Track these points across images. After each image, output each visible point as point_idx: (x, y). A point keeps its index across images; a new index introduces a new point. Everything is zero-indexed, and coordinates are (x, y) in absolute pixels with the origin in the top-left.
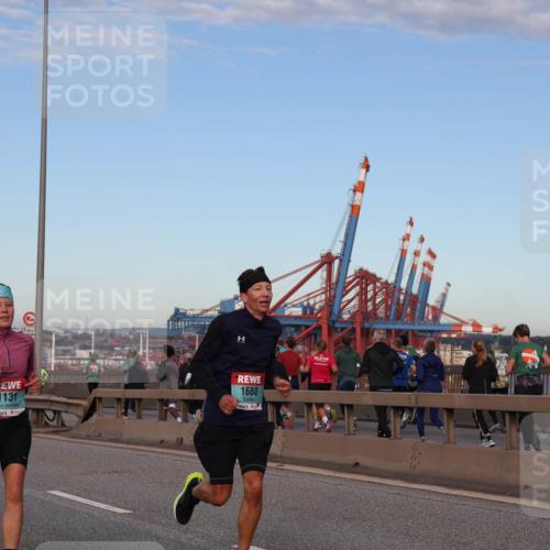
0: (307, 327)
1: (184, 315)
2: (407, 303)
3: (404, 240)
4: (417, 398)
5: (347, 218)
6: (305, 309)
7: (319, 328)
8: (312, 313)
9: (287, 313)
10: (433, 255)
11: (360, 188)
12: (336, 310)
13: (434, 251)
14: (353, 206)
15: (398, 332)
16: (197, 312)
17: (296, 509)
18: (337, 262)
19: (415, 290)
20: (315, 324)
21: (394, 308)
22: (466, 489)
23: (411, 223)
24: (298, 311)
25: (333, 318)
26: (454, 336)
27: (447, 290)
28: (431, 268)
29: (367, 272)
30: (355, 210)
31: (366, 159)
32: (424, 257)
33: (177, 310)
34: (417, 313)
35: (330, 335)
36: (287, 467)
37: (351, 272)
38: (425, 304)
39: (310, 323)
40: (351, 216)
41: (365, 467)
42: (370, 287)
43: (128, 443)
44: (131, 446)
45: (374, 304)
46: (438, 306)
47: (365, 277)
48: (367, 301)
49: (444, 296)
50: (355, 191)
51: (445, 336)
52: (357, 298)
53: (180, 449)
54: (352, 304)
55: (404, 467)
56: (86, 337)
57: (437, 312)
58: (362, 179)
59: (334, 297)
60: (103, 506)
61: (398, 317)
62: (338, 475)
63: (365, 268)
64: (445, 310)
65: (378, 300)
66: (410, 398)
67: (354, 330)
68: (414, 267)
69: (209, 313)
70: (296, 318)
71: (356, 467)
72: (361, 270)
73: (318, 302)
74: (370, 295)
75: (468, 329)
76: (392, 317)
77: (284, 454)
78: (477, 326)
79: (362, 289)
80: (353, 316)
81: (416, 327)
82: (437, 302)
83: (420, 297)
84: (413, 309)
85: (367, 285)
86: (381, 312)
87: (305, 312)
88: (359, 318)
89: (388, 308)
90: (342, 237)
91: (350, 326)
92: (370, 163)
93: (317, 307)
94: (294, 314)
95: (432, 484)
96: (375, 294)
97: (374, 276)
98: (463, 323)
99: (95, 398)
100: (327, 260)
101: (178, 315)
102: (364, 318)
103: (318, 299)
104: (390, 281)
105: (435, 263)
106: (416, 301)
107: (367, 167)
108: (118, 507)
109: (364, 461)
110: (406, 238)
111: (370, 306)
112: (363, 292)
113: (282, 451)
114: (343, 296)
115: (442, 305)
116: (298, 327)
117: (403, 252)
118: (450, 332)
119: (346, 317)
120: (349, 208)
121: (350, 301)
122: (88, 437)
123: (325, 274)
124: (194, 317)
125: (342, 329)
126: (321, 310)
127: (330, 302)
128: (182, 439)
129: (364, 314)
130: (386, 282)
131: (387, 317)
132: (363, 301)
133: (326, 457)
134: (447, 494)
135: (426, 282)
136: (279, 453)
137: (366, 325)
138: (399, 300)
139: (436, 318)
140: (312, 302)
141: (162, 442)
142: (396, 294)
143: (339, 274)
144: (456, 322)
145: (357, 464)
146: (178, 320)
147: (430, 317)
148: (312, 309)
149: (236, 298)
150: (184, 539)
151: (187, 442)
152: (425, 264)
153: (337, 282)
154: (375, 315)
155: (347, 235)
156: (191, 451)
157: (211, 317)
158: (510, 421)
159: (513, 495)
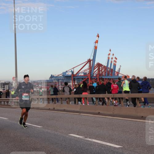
0: (85, 78)
1: (53, 76)
2: (110, 71)
4: (113, 95)
5: (94, 50)
6: (84, 74)
7: (88, 78)
8: (86, 75)
9: (80, 75)
10: (116, 59)
11: (97, 42)
12: (92, 74)
13: (116, 57)
14: (95, 47)
15: (108, 79)
16: (57, 76)
17: (84, 125)
18: (92, 61)
19: (112, 68)
20: (87, 78)
21: (107, 73)
22: (127, 118)
23: (110, 51)
24: (83, 74)
25: (91, 76)
27: (120, 67)
28: (116, 62)
29: (100, 64)
30: (96, 48)
31: (98, 34)
32: (114, 59)
33: (52, 75)
34: (113, 74)
35: (91, 80)
36: (81, 114)
37: (96, 64)
38: (115, 71)
39: (86, 77)
40: (95, 49)
41: (101, 113)
42: (101, 68)
43: (41, 109)
44: (42, 110)
46: (118, 72)
47: (99, 65)
48: (100, 71)
49: (120, 69)
50: (95, 43)
52: (97, 70)
53: (54, 110)
54: (96, 72)
55: (111, 113)
57: (118, 73)
58: (97, 39)
59: (92, 70)
60: (35, 126)
61: (108, 75)
62: (94, 116)
63: (99, 63)
64: (120, 73)
65: (103, 71)
66: (112, 95)
67: (97, 79)
68: (112, 62)
70: (82, 76)
71: (99, 114)
72: (98, 63)
73: (88, 72)
74: (101, 69)
76: (106, 75)
77: (81, 111)
78: (128, 76)
79: (98, 68)
80: (97, 75)
81: (113, 77)
82: (118, 70)
84: (112, 72)
85: (100, 67)
86: (104, 74)
87: (84, 75)
88: (98, 76)
89: (105, 73)
90: (93, 55)
91: (96, 78)
92: (99, 35)
93: (87, 73)
94: (81, 75)
95: (119, 117)
96: (102, 69)
97: (101, 64)
100: (89, 61)
101: (52, 77)
103: (87, 71)
104: (106, 66)
105: (117, 61)
106: (113, 71)
107: (99, 37)
108: (39, 126)
109: (101, 112)
110: (109, 54)
111: (101, 73)
112: (99, 69)
113: (80, 110)
115: (119, 71)
116: (83, 78)
117: (109, 58)
119: (95, 75)
121: (95, 71)
123: (89, 65)
124: (56, 77)
125: (94, 78)
126: (88, 74)
127: (90, 72)
128: (54, 108)
129: (99, 74)
131: (105, 75)
132: (99, 71)
133: (91, 111)
134: (122, 119)
135: (115, 65)
136: (79, 111)
137: (100, 77)
138: (108, 70)
139: (118, 75)
140: (86, 72)
141: (49, 109)
142: (107, 69)
143: (92, 64)
146: (52, 78)
147: (116, 75)
148: (86, 73)
149: (67, 71)
150: (56, 133)
151: (56, 109)
152: (114, 61)
153: (92, 66)
154: (102, 74)
155: (94, 54)
156: (57, 111)
157: (60, 77)
158: (138, 100)
159: (139, 119)
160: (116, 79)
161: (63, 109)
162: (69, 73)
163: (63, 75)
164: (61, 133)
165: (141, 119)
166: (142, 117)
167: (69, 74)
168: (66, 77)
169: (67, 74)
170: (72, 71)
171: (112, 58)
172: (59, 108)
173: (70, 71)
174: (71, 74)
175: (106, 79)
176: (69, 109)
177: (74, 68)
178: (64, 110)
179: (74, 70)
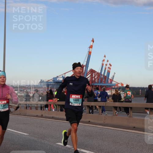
2: (103, 78)
3: (103, 61)
10: (111, 65)
14: (89, 52)
15: (101, 86)
16: (46, 81)
18: (85, 67)
19: (106, 75)
21: (100, 79)
22: (119, 128)
23: (105, 57)
26: (116, 87)
27: (114, 75)
28: (110, 69)
29: (93, 70)
30: (90, 53)
31: (93, 39)
32: (108, 66)
33: (41, 80)
34: (106, 81)
37: (88, 70)
40: (89, 55)
41: (92, 122)
42: (94, 74)
43: (28, 116)
44: (29, 117)
45: (95, 79)
47: (92, 71)
48: (93, 78)
49: (114, 76)
50: (90, 48)
51: (113, 87)
52: (90, 77)
53: (42, 117)
55: (102, 122)
56: (17, 87)
57: (112, 80)
58: (92, 44)
60: (21, 133)
61: (101, 82)
62: (84, 124)
63: (92, 69)
64: (114, 80)
65: (96, 78)
66: (104, 104)
68: (105, 69)
69: (50, 81)
72: (91, 69)
74: (94, 76)
75: (120, 85)
78: (122, 84)
81: (106, 85)
82: (112, 78)
83: (107, 77)
84: (105, 80)
86: (96, 81)
89: (98, 80)
96: (95, 76)
97: (95, 71)
98: (118, 83)
99: (19, 104)
101: (42, 82)
102: (92, 82)
104: (99, 72)
105: (111, 67)
107: (93, 41)
108: (26, 133)
109: (91, 121)
110: (104, 61)
112: (92, 75)
114: (86, 76)
115: (113, 79)
117: (103, 64)
118: (115, 86)
120: (88, 52)
122: (17, 114)
128: (42, 115)
130: (98, 72)
131: (98, 82)
134: (113, 129)
135: (109, 72)
137: (93, 84)
139: (111, 82)
141: (37, 116)
142: (101, 76)
143: (85, 70)
144: (116, 83)
145: (89, 121)
146: (42, 83)
147: (110, 82)
149: (57, 77)
150: (43, 142)
151: (44, 115)
152: (108, 68)
153: (85, 73)
154: (95, 81)
155: (87, 60)
156: (45, 118)
157: (51, 82)
158: (130, 110)
159: (131, 129)
160: (109, 87)
161: (52, 116)
162: (60, 78)
163: (53, 81)
164: (48, 141)
165: (132, 130)
166: (134, 127)
167: (60, 80)
168: (56, 82)
169: (58, 79)
170: (63, 76)
171: (106, 65)
172: (47, 115)
173: (61, 76)
174: (62, 80)
175: (99, 86)
176: (57, 117)
177: (65, 73)
178: (53, 118)
179: (65, 75)
